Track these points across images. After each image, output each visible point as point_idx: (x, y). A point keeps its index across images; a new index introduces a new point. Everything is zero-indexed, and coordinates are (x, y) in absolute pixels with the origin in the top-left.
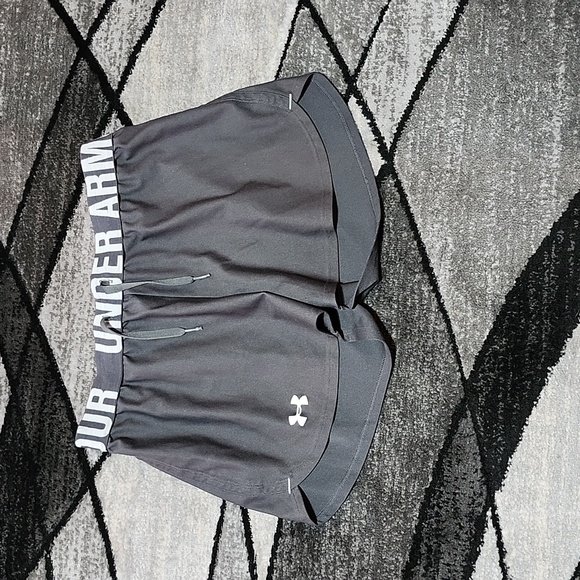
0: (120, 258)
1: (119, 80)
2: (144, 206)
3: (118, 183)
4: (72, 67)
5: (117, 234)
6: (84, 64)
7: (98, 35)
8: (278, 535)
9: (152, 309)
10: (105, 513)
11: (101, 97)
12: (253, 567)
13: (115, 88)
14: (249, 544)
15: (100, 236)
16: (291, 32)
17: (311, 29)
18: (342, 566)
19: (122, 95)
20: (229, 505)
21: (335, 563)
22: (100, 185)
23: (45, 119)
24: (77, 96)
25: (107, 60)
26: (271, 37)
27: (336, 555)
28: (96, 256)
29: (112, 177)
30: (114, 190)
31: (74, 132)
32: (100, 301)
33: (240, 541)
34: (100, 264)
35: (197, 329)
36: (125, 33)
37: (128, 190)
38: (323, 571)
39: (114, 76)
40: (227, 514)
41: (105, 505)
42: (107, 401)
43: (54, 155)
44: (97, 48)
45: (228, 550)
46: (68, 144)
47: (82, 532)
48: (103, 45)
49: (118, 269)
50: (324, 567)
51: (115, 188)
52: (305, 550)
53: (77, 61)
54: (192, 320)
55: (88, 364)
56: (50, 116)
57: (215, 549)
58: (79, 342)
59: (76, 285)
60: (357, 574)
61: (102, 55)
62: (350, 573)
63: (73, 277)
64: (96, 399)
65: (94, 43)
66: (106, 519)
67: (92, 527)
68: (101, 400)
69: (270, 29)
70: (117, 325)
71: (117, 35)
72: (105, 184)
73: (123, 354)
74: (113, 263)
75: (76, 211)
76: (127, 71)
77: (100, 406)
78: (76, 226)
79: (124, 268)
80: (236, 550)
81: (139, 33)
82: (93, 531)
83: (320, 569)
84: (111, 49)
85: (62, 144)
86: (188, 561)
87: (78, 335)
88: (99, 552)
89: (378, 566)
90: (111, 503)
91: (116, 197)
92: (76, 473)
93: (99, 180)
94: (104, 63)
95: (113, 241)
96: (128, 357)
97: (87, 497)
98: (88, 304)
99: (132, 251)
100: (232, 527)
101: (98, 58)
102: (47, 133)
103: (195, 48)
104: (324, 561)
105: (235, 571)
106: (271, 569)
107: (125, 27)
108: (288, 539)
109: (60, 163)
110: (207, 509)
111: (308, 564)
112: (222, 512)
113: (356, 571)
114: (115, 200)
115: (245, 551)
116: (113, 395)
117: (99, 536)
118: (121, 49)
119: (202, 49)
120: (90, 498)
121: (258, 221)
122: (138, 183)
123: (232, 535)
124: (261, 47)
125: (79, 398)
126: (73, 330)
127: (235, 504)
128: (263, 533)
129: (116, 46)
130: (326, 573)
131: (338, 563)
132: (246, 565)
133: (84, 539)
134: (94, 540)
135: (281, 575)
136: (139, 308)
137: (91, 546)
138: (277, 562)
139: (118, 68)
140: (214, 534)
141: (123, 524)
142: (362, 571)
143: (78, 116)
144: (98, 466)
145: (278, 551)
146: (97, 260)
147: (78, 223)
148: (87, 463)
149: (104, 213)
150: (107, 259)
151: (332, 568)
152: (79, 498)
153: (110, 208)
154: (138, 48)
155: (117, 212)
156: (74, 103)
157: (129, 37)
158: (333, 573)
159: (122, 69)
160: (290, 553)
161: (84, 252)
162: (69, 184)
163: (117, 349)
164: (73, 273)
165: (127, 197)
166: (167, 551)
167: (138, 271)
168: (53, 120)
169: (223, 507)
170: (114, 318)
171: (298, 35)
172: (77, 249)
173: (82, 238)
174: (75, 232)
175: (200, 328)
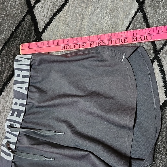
0: (23, 114)
1: (43, 27)
2: (41, 91)
3: (30, 77)
4: (23, 17)
5: (24, 102)
6: (29, 17)
7: (39, 5)
11: (33, 34)
13: (41, 31)
16: (131, 23)
17: (142, 24)
19: (43, 35)
22: (21, 76)
23: (6, 38)
24: (22, 31)
25: (40, 17)
26: (120, 23)
28: (12, 109)
29: (28, 73)
31: (17, 47)
32: (8, 132)
34: (12, 115)
35: (52, 159)
36: (51, 6)
37: (35, 81)
39: (41, 25)
43: (6, 55)
44: (37, 11)
46: (13, 52)
48: (40, 10)
49: (20, 120)
51: (28, 79)
53: (26, 15)
56: (8, 37)
61: (38, 14)
65: (36, 8)
69: (120, 19)
70: (13, 147)
71: (47, 7)
72: (24, 76)
73: (13, 162)
74: (18, 116)
75: (9, 84)
76: (48, 24)
78: (7, 91)
79: (23, 120)
81: (57, 8)
84: (43, 12)
85: (10, 51)
93: (22, 73)
94: (38, 18)
95: (21, 105)
96: (15, 164)
99: (29, 112)
101: (36, 15)
102: (5, 44)
103: (82, 20)
107: (52, 4)
109: (8, 59)
114: (27, 85)
118: (47, 13)
119: (85, 22)
121: (94, 113)
122: (40, 79)
124: (114, 26)
129: (45, 11)
136: (25, 141)
139: (44, 22)
143: (21, 40)
146: (11, 111)
147: (9, 90)
149: (20, 90)
150: (16, 113)
153: (24, 88)
154: (55, 15)
155: (27, 91)
156: (20, 34)
157: (52, 9)
159: (46, 23)
161: (8, 104)
162: (9, 70)
163: (11, 158)
165: (33, 84)
168: (9, 39)
170: (13, 143)
171: (134, 25)
172: (5, 102)
173: (9, 97)
174: (6, 93)
175: (53, 159)
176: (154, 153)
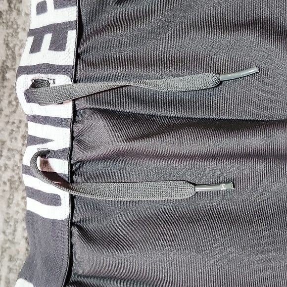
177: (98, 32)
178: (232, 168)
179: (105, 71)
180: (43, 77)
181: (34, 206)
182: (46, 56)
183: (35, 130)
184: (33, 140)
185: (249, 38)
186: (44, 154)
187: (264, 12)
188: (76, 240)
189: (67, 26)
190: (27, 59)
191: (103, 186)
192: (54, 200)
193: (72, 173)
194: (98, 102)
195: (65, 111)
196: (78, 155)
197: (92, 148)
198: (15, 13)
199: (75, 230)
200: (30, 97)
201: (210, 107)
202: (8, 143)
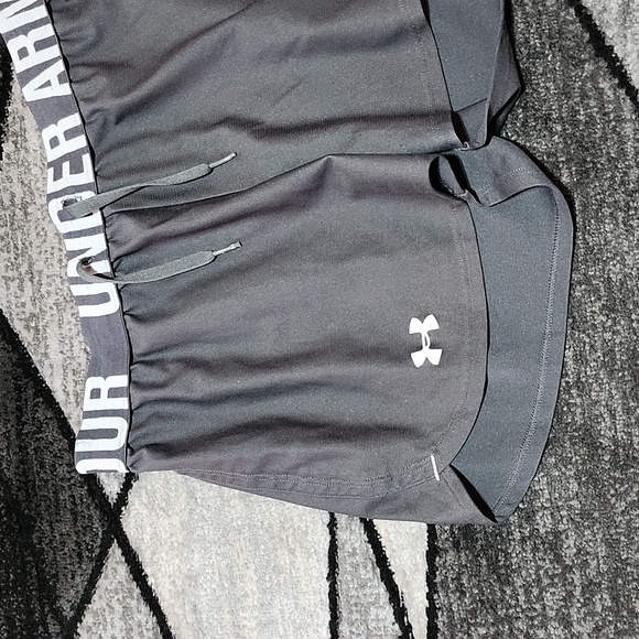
0: (87, 158)
2: (108, 67)
3: (59, 39)
5: (74, 120)
8: (433, 553)
9: (153, 226)
10: (147, 570)
12: (400, 613)
14: (387, 577)
15: (50, 132)
18: (552, 585)
20: (342, 519)
21: (539, 580)
22: (31, 49)
27: (539, 568)
28: (50, 165)
29: (47, 31)
30: (54, 51)
32: (70, 235)
33: (371, 574)
34: (57, 176)
35: (233, 247)
37: (78, 47)
38: (522, 598)
40: (342, 535)
41: (145, 558)
42: (113, 393)
45: (354, 593)
47: (118, 608)
49: (87, 176)
50: (521, 591)
51: (56, 47)
52: (484, 570)
54: (221, 233)
55: (76, 343)
57: (333, 595)
58: (55, 312)
59: (32, 224)
60: (583, 593)
62: (570, 595)
63: (26, 214)
64: (96, 394)
66: (150, 581)
67: (133, 598)
68: (104, 393)
70: (103, 267)
72: (40, 45)
73: (124, 313)
74: (77, 168)
75: (10, 109)
77: (105, 403)
78: (15, 134)
79: (96, 174)
80: (368, 591)
82: (134, 603)
83: (515, 596)
86: (294, 622)
87: (50, 301)
88: (151, 633)
89: (617, 573)
90: (154, 553)
91: (61, 61)
92: (90, 518)
95: (69, 134)
96: (131, 315)
97: (115, 552)
98: (56, 250)
99: (105, 144)
100: (354, 554)
104: (519, 582)
105: (372, 625)
106: (432, 612)
108: (450, 557)
110: (306, 533)
111: (493, 592)
112: (333, 534)
113: (579, 590)
114: (60, 67)
115: (382, 589)
116: (121, 381)
117: (145, 609)
120: (118, 552)
122: (91, 32)
123: (356, 567)
125: (72, 399)
126: (42, 296)
127: (351, 515)
128: (406, 554)
130: (528, 601)
131: (546, 581)
132: (388, 613)
133: (123, 618)
134: (138, 617)
135: (451, 618)
136: (133, 232)
137: (135, 627)
138: (440, 598)
140: (325, 571)
141: (179, 583)
142: (590, 587)
144: (123, 499)
145: (438, 580)
146: (51, 170)
147: (17, 127)
148: (104, 498)
149: (47, 93)
150: (66, 166)
151: (535, 592)
152: (103, 555)
153: (55, 81)
155: (67, 84)
158: (540, 598)
160: (458, 579)
163: (113, 306)
164: (24, 207)
165: (80, 60)
166: (256, 614)
167: (119, 173)
169: (332, 525)
170: (97, 258)
172: (23, 168)
173: (27, 150)
174: (15, 143)
175: (238, 245)
176: (517, 62)
177: (108, 152)
178: (236, 230)
179: (121, 181)
180: (71, 197)
181: (87, 311)
182: (68, 179)
183: (72, 245)
184: (72, 255)
185: (224, 131)
186: (85, 262)
187: (231, 111)
188: (131, 324)
189: (81, 152)
190: (53, 187)
191: (142, 273)
192: (104, 298)
193: (114, 271)
194: (122, 206)
195: (96, 220)
196: (115, 252)
197: (125, 243)
198: (23, 151)
199: (127, 317)
200: (63, 217)
201: (209, 190)
202: (46, 271)
